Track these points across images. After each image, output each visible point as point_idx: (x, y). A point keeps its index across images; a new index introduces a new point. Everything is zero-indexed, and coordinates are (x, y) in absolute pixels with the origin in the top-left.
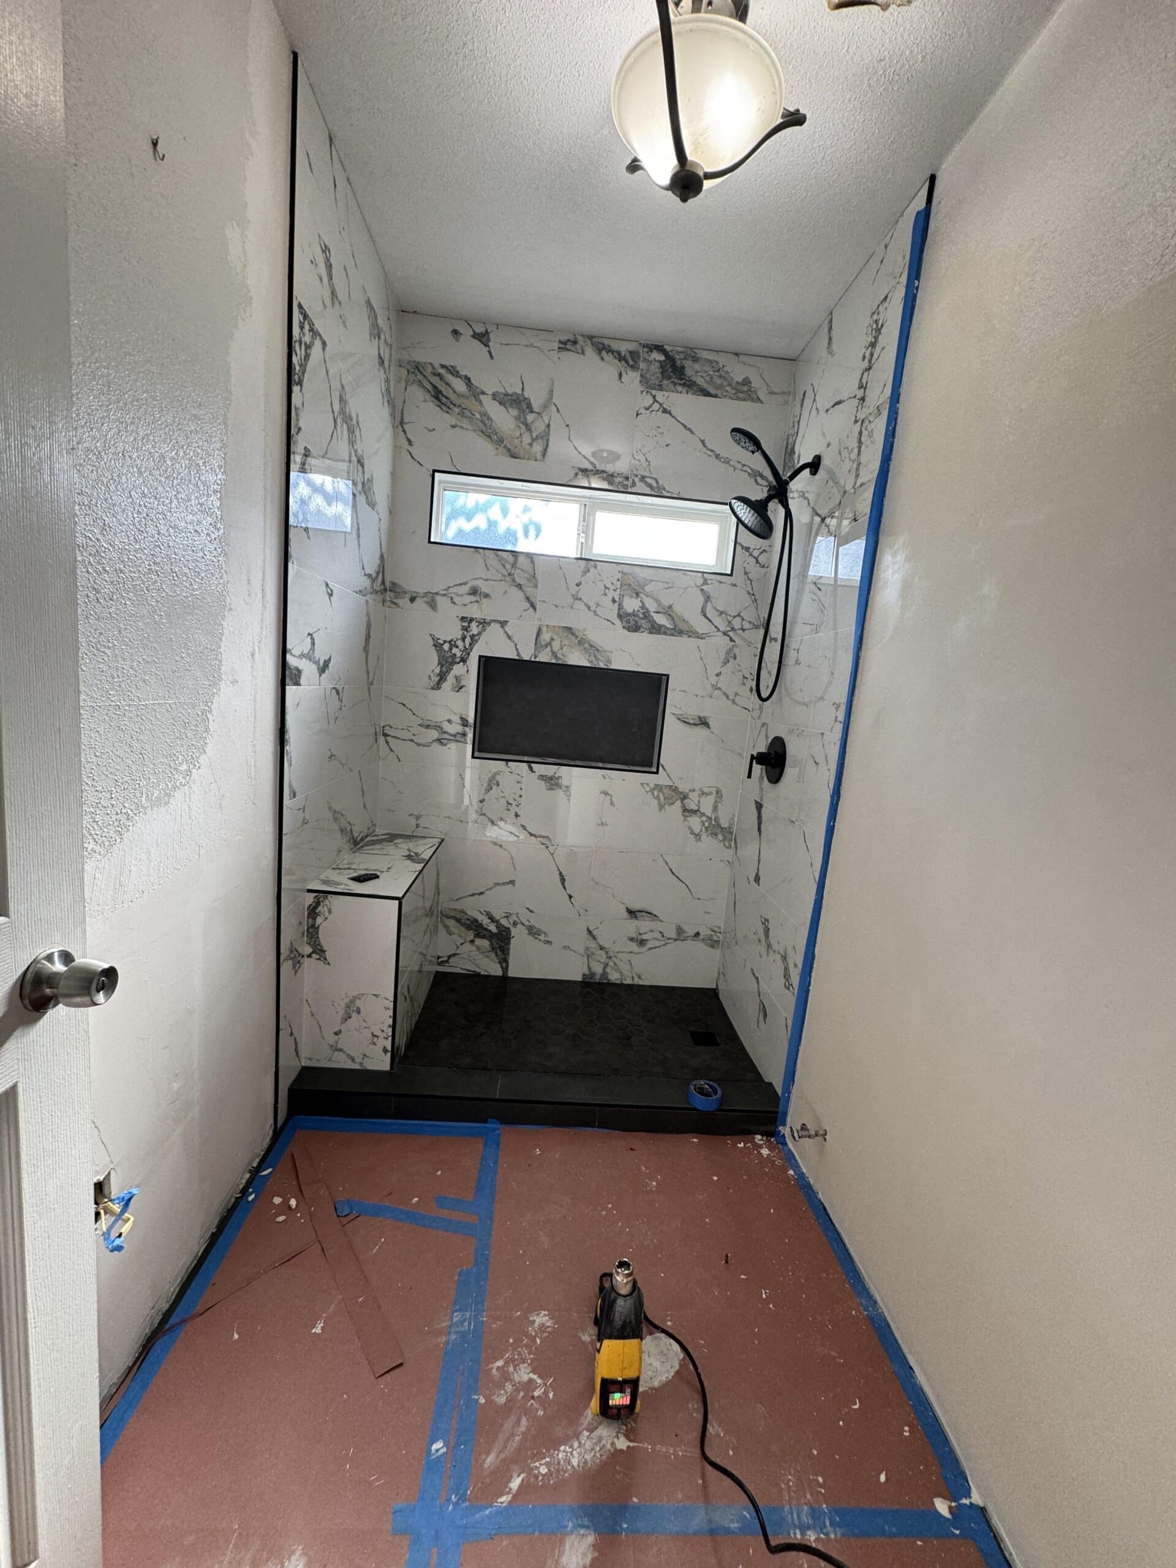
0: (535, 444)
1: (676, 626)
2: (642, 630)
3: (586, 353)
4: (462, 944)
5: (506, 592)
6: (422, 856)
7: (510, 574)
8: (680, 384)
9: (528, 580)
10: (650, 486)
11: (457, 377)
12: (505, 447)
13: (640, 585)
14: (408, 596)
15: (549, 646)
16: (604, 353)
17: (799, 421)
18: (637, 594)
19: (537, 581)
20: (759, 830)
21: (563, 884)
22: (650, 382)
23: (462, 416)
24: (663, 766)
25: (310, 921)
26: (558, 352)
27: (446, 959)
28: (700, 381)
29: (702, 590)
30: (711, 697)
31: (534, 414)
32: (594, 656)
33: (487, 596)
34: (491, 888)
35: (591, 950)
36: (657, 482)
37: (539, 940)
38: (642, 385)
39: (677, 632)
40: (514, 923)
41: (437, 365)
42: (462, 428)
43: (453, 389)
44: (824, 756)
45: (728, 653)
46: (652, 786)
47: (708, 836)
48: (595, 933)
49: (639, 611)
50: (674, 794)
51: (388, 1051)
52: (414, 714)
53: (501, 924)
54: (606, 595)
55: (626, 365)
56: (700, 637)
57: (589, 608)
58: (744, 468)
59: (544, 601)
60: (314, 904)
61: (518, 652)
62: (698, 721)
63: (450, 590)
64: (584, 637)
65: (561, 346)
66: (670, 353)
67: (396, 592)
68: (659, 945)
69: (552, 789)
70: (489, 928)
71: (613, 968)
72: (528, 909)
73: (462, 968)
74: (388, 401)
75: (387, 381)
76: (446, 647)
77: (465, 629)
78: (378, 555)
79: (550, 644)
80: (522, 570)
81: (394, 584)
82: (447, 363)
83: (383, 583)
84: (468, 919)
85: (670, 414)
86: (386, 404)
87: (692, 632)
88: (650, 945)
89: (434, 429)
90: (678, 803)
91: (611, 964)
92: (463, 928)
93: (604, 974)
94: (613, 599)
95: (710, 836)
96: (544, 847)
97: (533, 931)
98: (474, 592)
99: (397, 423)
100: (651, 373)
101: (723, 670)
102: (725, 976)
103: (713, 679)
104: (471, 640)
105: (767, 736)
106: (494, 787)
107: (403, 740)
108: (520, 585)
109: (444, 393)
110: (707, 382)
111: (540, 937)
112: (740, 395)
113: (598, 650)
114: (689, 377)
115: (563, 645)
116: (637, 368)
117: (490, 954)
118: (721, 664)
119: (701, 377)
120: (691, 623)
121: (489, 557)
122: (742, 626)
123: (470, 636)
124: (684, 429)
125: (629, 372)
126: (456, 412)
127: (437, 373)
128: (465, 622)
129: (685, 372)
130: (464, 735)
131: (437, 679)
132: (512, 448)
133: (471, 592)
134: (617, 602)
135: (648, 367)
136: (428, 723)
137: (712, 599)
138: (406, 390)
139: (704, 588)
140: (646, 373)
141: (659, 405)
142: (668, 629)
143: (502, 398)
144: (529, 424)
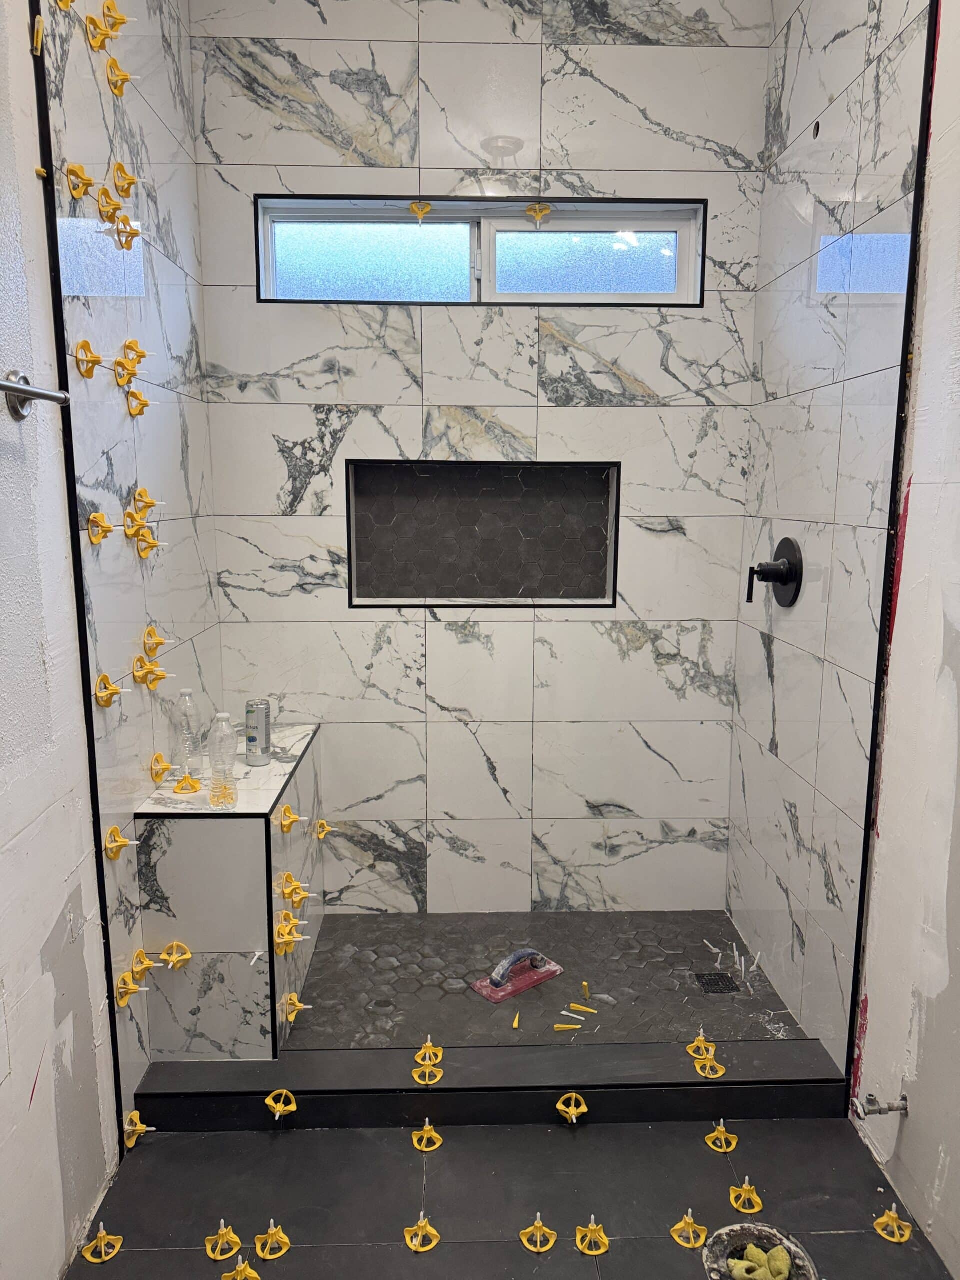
0: (398, 143)
1: (625, 390)
2: (576, 401)
4: (357, 872)
5: (376, 363)
6: (291, 752)
7: (379, 337)
8: (603, 30)
9: (407, 343)
10: (572, 187)
11: (276, 56)
12: (355, 151)
13: (569, 335)
14: (236, 383)
15: (444, 437)
17: (784, 68)
18: (565, 349)
19: (419, 345)
20: (771, 675)
21: (493, 774)
22: (559, 31)
23: (289, 112)
24: (621, 595)
25: (143, 858)
26: (420, 2)
27: (336, 895)
28: (632, 23)
29: (660, 332)
30: (684, 489)
31: (394, 99)
32: (511, 445)
33: (348, 372)
34: (393, 789)
35: (542, 865)
36: (581, 180)
37: (467, 856)
38: (547, 38)
39: (627, 399)
40: (428, 836)
41: (247, 42)
42: (292, 129)
43: (272, 74)
44: (860, 561)
45: (704, 422)
46: (608, 625)
47: (695, 690)
48: (544, 841)
49: (569, 373)
50: (640, 634)
51: (269, 1033)
52: (262, 552)
53: (411, 840)
54: (520, 354)
55: (522, 11)
56: (661, 403)
57: (497, 376)
58: (707, 147)
59: (431, 373)
60: (146, 834)
61: (401, 451)
62: (666, 526)
63: (296, 368)
64: (493, 420)
67: (220, 378)
68: (637, 853)
69: (466, 642)
70: (395, 846)
71: (573, 889)
72: (447, 814)
73: (360, 907)
74: (182, 101)
75: (178, 73)
76: (298, 451)
77: (323, 423)
78: (189, 328)
79: (445, 434)
80: (397, 330)
81: (214, 367)
82: (261, 36)
83: (199, 366)
84: (363, 836)
85: (592, 76)
86: (179, 107)
87: (649, 396)
88: (624, 852)
89: (251, 136)
90: (649, 647)
91: (571, 883)
92: (357, 849)
93: (564, 899)
94: (531, 358)
95: (698, 690)
96: (462, 724)
97: (456, 845)
98: (330, 367)
99: (198, 132)
100: (559, 20)
101: (699, 448)
102: (738, 891)
103: (686, 462)
104: (333, 438)
105: (771, 539)
106: (385, 646)
107: (250, 590)
108: (395, 352)
109: (261, 81)
110: (642, 22)
111: (467, 853)
112: (692, 36)
113: (514, 437)
114: (616, 18)
115: (464, 433)
116: (537, 14)
117: (398, 883)
118: (695, 440)
119: (633, 16)
120: (648, 383)
121: (346, 315)
122: (723, 380)
123: (331, 433)
124: (614, 96)
125: (526, 21)
126: (282, 108)
127: (248, 53)
128: (322, 412)
129: (609, 12)
130: (335, 576)
131: (289, 499)
132: (365, 151)
133: (326, 368)
134: (536, 363)
135: (554, 10)
136: (283, 563)
137: (674, 344)
138: (205, 83)
139: (662, 328)
140: (551, 20)
141: (575, 65)
142: (613, 396)
143: (345, 79)
144: (387, 114)
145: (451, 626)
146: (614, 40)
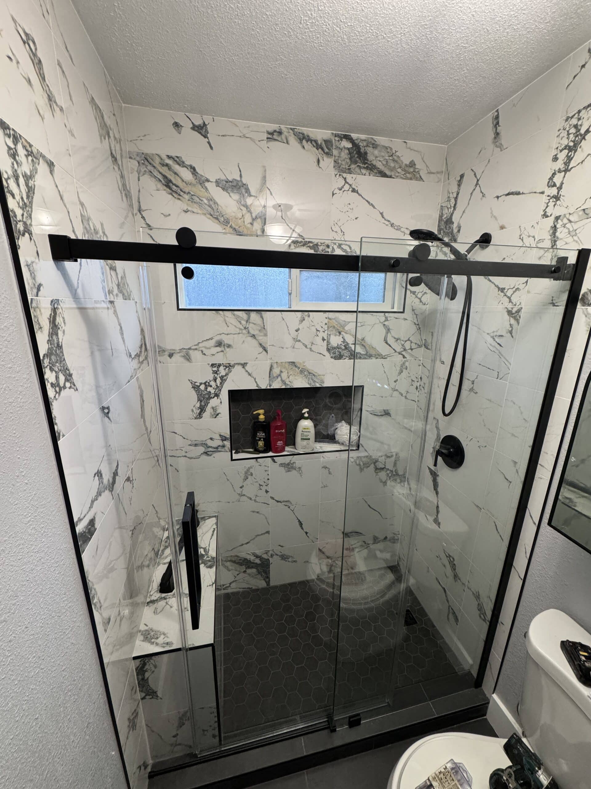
0: (255, 224)
1: (367, 352)
2: (344, 357)
3: (290, 142)
4: (238, 575)
5: (243, 342)
6: (210, 554)
7: (245, 328)
8: (364, 168)
9: (260, 331)
10: (345, 251)
11: (183, 167)
12: (231, 227)
13: (342, 326)
14: (167, 353)
15: (279, 377)
16: (304, 141)
17: (456, 199)
18: (340, 333)
19: (266, 331)
20: (436, 490)
21: (301, 526)
22: (342, 166)
23: (192, 202)
24: (361, 444)
25: (140, 677)
26: (267, 142)
27: (228, 585)
28: (379, 165)
29: (384, 325)
30: (391, 396)
31: (253, 198)
32: (312, 379)
33: (229, 346)
34: (254, 538)
36: (350, 248)
37: (289, 561)
38: (335, 169)
39: (369, 356)
40: (271, 556)
41: (164, 157)
42: (194, 212)
43: (180, 178)
45: (402, 366)
46: (355, 458)
47: (390, 482)
48: (323, 550)
49: (341, 345)
50: (369, 461)
52: (184, 438)
53: (263, 558)
54: (318, 336)
55: (322, 153)
56: (384, 358)
57: (306, 346)
59: (273, 345)
60: (141, 666)
61: (257, 384)
62: (383, 413)
63: (200, 345)
64: (304, 368)
65: (270, 136)
66: (356, 141)
68: (363, 549)
69: (289, 471)
70: (255, 562)
72: (280, 545)
73: (239, 588)
74: (126, 194)
75: (122, 177)
76: (202, 387)
77: (215, 372)
78: (139, 332)
79: (280, 375)
80: (255, 324)
82: (173, 154)
84: (240, 560)
85: (358, 193)
86: (124, 198)
87: (378, 355)
88: (357, 550)
89: (170, 215)
90: (372, 466)
91: (334, 565)
92: (237, 566)
93: (331, 571)
94: (323, 337)
95: (392, 482)
96: (287, 507)
98: (219, 344)
99: (136, 211)
100: (342, 159)
101: (399, 378)
103: (393, 385)
104: (221, 380)
106: (249, 477)
107: (179, 457)
108: (254, 335)
109: (174, 182)
110: (384, 165)
112: (408, 175)
113: (314, 375)
114: (371, 162)
115: (289, 374)
116: (331, 155)
117: (256, 576)
118: (397, 374)
119: (380, 161)
120: (377, 348)
121: (228, 317)
122: (411, 347)
123: (220, 377)
124: (368, 205)
125: (325, 158)
126: (187, 199)
127: (165, 164)
128: (215, 367)
129: (368, 157)
130: (224, 446)
131: (198, 411)
132: (237, 227)
133: (217, 345)
134: (325, 340)
135: (340, 153)
136: (196, 442)
137: (391, 331)
138: (139, 180)
139: (386, 323)
140: (338, 159)
141: (349, 186)
142: (362, 355)
143: (224, 185)
144: (249, 207)
145: (282, 465)
146: (369, 174)
